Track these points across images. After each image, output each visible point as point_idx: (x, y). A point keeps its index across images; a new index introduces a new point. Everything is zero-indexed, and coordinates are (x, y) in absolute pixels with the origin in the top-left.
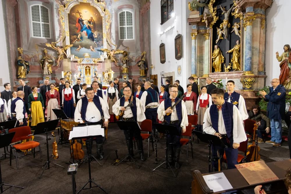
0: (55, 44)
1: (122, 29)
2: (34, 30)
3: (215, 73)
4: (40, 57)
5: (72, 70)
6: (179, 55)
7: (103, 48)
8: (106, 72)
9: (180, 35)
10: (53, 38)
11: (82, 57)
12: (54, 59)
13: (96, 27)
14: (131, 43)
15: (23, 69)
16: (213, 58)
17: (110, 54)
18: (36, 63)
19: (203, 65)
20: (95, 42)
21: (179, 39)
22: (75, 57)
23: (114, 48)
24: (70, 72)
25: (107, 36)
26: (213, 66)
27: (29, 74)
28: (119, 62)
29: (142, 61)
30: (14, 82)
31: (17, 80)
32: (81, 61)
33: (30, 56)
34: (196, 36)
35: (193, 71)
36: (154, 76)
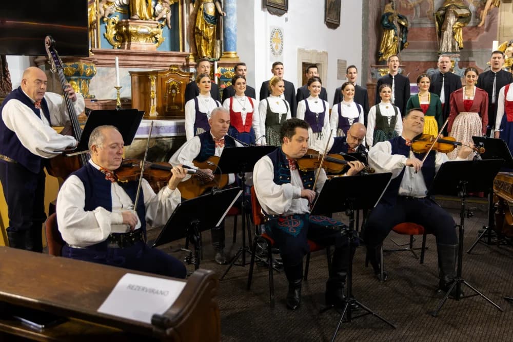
4: (437, 2)
12: (472, 8)
15: (393, 36)
18: (423, 21)
30: (370, 70)
31: (377, 67)
33: (413, 3)
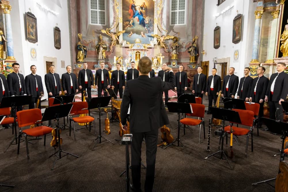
0: (110, 30)
1: (174, 14)
2: (92, 17)
3: (282, 58)
4: (96, 42)
5: (123, 55)
6: (237, 38)
7: (153, 33)
8: (155, 57)
9: (240, 15)
10: (108, 25)
11: (133, 42)
13: (148, 12)
14: (182, 28)
15: (82, 53)
16: (282, 40)
17: (160, 40)
18: (92, 48)
19: (268, 49)
20: (146, 27)
21: (239, 19)
22: (127, 42)
23: (165, 33)
24: (122, 57)
25: (158, 22)
26: (281, 50)
27: (86, 58)
28: (169, 49)
29: (193, 46)
30: (74, 64)
31: (76, 64)
32: (132, 47)
33: (88, 42)
34: (262, 14)
35: (254, 56)
36: (205, 63)
